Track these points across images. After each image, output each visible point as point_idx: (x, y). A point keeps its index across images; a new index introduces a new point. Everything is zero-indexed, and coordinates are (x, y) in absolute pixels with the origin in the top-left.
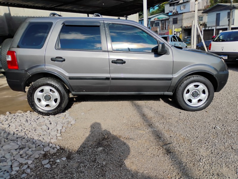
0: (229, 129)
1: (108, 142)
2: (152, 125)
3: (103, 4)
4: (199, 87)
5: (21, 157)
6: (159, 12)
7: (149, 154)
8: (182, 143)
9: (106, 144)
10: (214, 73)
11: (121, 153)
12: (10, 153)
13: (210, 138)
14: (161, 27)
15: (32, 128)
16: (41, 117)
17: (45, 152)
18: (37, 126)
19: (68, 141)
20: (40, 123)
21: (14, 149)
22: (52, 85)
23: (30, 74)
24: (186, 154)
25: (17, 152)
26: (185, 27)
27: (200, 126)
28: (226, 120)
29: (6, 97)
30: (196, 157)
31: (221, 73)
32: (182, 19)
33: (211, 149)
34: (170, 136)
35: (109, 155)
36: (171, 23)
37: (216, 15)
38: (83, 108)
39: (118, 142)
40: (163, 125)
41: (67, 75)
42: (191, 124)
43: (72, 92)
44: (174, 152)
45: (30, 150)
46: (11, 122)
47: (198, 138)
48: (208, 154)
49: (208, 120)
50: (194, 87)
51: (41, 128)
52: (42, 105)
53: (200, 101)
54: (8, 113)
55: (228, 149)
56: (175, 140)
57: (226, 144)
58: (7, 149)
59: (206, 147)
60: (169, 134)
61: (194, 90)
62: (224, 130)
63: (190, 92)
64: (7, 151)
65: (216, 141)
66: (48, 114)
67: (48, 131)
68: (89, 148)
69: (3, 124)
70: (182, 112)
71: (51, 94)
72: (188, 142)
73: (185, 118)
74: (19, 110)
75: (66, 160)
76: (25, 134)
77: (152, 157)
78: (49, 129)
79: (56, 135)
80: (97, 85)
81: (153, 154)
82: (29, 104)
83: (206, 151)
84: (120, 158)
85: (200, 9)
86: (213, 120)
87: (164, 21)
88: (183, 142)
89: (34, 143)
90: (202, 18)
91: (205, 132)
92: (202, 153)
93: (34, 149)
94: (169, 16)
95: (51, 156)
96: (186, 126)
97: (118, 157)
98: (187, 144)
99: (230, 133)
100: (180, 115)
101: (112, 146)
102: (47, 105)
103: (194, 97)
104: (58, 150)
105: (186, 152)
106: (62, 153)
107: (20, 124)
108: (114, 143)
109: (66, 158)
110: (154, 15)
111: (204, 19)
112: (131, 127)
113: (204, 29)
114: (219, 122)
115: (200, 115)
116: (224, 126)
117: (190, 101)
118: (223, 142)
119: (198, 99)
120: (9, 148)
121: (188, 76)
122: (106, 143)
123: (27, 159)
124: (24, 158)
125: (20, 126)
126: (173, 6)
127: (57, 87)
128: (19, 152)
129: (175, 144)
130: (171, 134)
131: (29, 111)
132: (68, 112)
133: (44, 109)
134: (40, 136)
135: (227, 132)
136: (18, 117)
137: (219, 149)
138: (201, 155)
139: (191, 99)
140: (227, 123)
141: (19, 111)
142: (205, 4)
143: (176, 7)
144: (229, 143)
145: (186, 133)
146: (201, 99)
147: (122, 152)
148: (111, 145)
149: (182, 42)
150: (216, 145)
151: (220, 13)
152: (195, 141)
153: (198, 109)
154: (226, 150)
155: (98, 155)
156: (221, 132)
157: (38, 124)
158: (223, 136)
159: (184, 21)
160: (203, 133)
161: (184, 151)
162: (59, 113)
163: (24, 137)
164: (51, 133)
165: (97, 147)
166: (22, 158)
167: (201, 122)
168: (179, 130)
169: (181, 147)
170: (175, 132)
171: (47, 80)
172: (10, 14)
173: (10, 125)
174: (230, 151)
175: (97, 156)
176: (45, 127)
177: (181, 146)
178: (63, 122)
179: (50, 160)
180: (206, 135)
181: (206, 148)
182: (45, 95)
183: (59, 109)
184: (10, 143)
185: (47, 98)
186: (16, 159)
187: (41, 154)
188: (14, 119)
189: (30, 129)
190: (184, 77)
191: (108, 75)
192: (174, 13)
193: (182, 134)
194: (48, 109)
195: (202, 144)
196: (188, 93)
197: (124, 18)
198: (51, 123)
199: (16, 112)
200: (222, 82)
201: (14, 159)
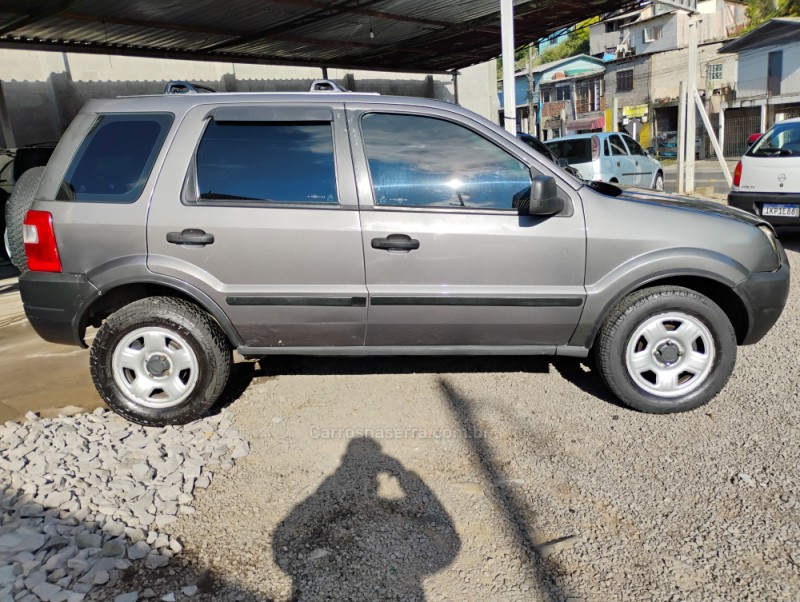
0: (785, 483)
1: (347, 529)
2: (509, 463)
3: (372, 35)
4: (681, 328)
5: (48, 581)
6: (571, 51)
7: (487, 578)
8: (609, 538)
9: (340, 535)
10: (733, 278)
11: (389, 574)
12: (15, 564)
13: (712, 519)
14: (578, 102)
15: (99, 473)
16: (135, 432)
17: (130, 564)
18: (117, 467)
19: (215, 520)
20: (129, 452)
21: (27, 551)
22: (172, 322)
23: (99, 286)
24: (620, 581)
25: (37, 563)
26: (661, 101)
27: (683, 471)
28: (777, 447)
29: (35, 355)
30: (657, 593)
31: (761, 279)
32: (648, 76)
33: (713, 562)
34: (571, 510)
35: (346, 580)
36: (612, 88)
37: (766, 57)
38: (282, 399)
39: (382, 529)
40: (549, 465)
41: (219, 290)
42: (650, 464)
43: (241, 347)
44: (578, 573)
45: (83, 553)
46: (35, 450)
47: (670, 518)
48: (698, 580)
49: (713, 448)
50: (662, 327)
51: (130, 471)
52: (138, 392)
53: (685, 376)
54: (30, 415)
55: (775, 563)
56: (584, 525)
57: (771, 543)
58: (5, 550)
59: (697, 554)
60: (567, 501)
61: (665, 338)
62: (768, 490)
63: (649, 346)
64: (4, 557)
65: (732, 531)
66: (159, 420)
67: (151, 484)
68: (282, 550)
69: (6, 458)
70: (621, 416)
71: (169, 355)
72: (632, 535)
73: (630, 441)
74: (70, 404)
75: (196, 594)
76: (73, 493)
77: (495, 590)
78: (154, 477)
79: (177, 500)
80: (323, 323)
81: (501, 578)
82: (97, 387)
83: (692, 570)
84: (384, 591)
85: (711, 38)
86: (732, 447)
87: (587, 83)
88: (613, 531)
89: (100, 528)
90: (719, 67)
91: (698, 496)
92: (677, 576)
93: (96, 550)
94: (605, 64)
95: (148, 579)
96: (631, 472)
97: (376, 588)
98: (626, 541)
99: (787, 502)
100: (612, 428)
101: (361, 544)
102: (157, 392)
103: (665, 362)
104: (175, 555)
105: (621, 571)
106: (186, 566)
107: (62, 456)
108: (370, 533)
109: (199, 587)
110: (552, 61)
111: (725, 72)
112: (438, 473)
113: (726, 106)
114: (750, 456)
115: (685, 429)
116: (768, 471)
117: (650, 376)
118: (757, 535)
119: (680, 369)
120: (11, 548)
121: (641, 291)
122: (343, 531)
123: (68, 588)
124: (60, 582)
125: (59, 465)
126: (618, 29)
127: (190, 329)
128: (44, 563)
129: (585, 539)
130: (575, 502)
131: (99, 411)
132: (227, 414)
133: (146, 404)
134: (121, 504)
135: (777, 496)
136: (61, 432)
137: (741, 563)
138: (673, 586)
139: (655, 370)
140: (782, 460)
141: (70, 409)
142: (730, 23)
143: (627, 33)
144: (781, 539)
145: (629, 499)
146: (690, 370)
147: (393, 569)
148: (357, 538)
149: (646, 155)
150: (732, 547)
151: (780, 53)
152: (657, 529)
153: (681, 404)
154: (767, 568)
155: (310, 578)
156: (757, 494)
157: (122, 458)
158: (760, 512)
159: (655, 81)
160: (688, 499)
161: (615, 571)
162: (198, 419)
163: (66, 508)
164: (159, 492)
165: (308, 545)
166: (53, 582)
167: (685, 457)
168: (603, 487)
169: (605, 554)
170: (589, 494)
171: (155, 306)
172: (68, 75)
173: (27, 463)
174: (781, 570)
175: (304, 582)
176: (141, 471)
177: (604, 549)
178: (208, 450)
179: (141, 595)
180: (698, 506)
181: (695, 556)
182: (149, 357)
183: (195, 404)
184: (18, 527)
185: (157, 367)
186: (29, 587)
187: (116, 568)
188: (47, 437)
189: (93, 476)
190: (627, 292)
191: (358, 290)
192: (620, 54)
193: (614, 502)
194: (158, 403)
195: (683, 542)
196: (644, 348)
197: (446, 76)
198: (166, 455)
199: (58, 412)
200: (765, 311)
201: (25, 588)
